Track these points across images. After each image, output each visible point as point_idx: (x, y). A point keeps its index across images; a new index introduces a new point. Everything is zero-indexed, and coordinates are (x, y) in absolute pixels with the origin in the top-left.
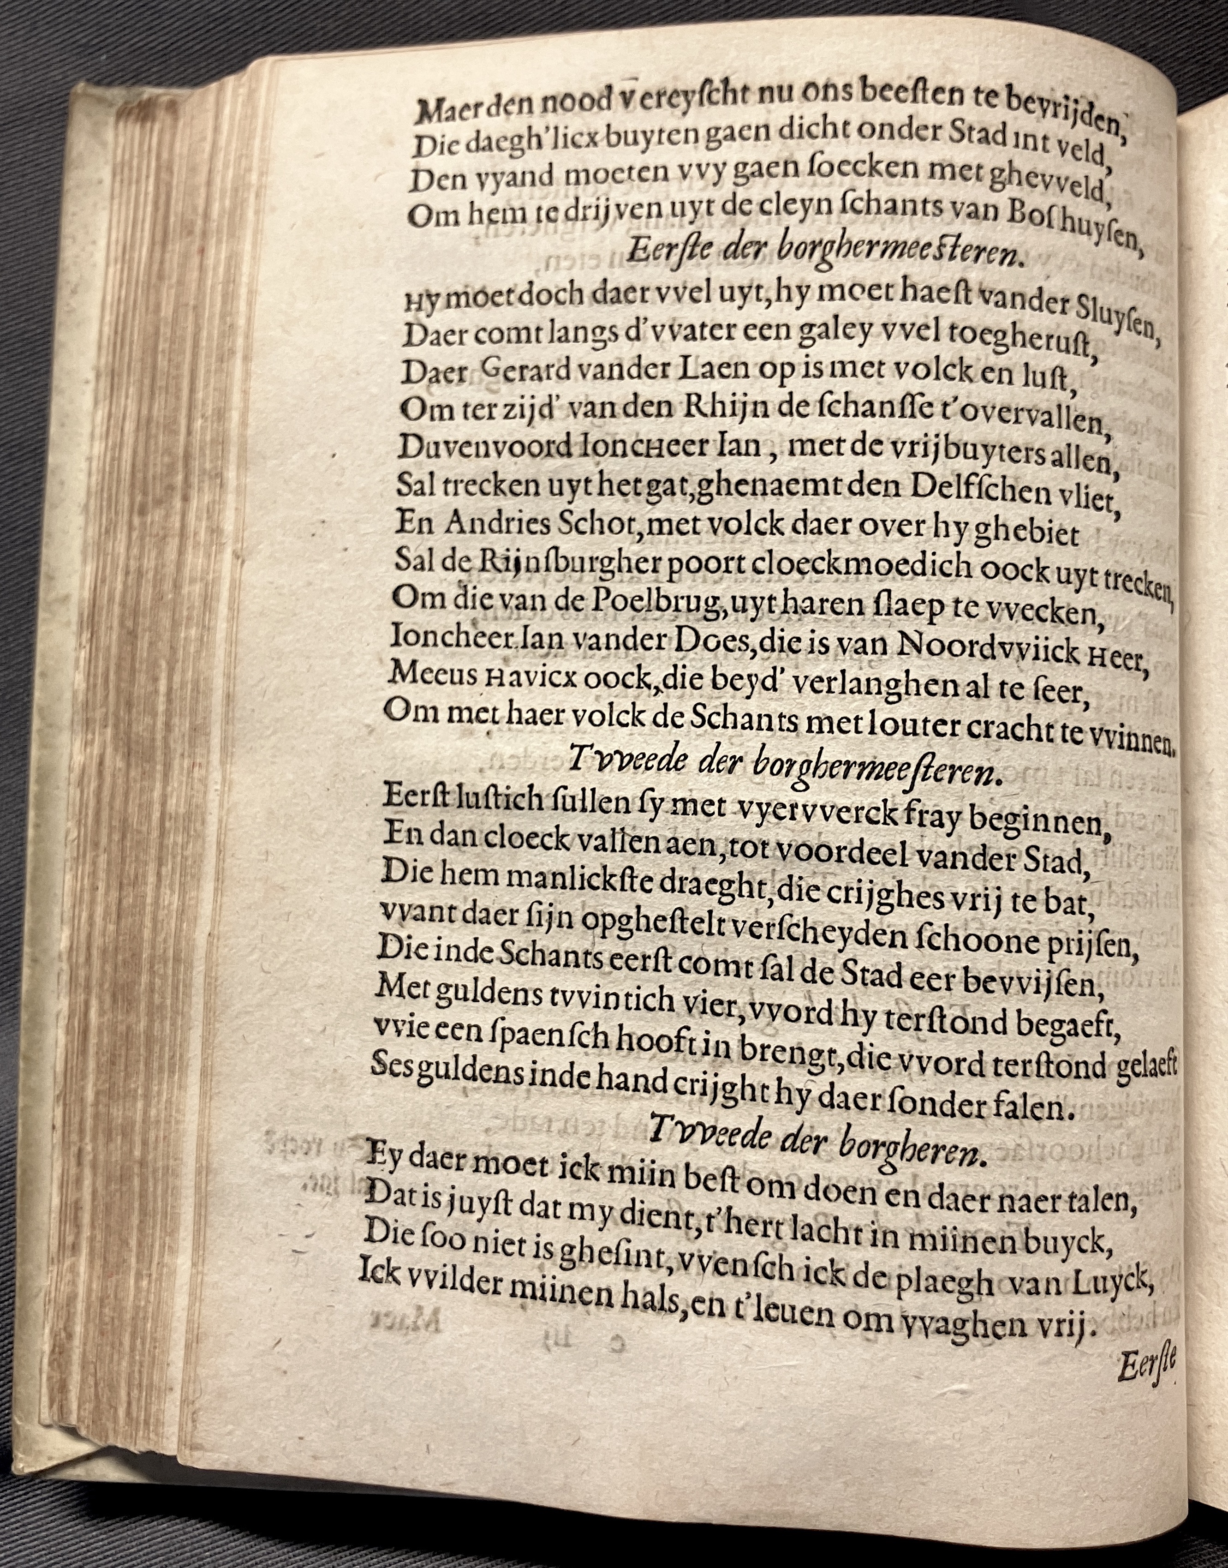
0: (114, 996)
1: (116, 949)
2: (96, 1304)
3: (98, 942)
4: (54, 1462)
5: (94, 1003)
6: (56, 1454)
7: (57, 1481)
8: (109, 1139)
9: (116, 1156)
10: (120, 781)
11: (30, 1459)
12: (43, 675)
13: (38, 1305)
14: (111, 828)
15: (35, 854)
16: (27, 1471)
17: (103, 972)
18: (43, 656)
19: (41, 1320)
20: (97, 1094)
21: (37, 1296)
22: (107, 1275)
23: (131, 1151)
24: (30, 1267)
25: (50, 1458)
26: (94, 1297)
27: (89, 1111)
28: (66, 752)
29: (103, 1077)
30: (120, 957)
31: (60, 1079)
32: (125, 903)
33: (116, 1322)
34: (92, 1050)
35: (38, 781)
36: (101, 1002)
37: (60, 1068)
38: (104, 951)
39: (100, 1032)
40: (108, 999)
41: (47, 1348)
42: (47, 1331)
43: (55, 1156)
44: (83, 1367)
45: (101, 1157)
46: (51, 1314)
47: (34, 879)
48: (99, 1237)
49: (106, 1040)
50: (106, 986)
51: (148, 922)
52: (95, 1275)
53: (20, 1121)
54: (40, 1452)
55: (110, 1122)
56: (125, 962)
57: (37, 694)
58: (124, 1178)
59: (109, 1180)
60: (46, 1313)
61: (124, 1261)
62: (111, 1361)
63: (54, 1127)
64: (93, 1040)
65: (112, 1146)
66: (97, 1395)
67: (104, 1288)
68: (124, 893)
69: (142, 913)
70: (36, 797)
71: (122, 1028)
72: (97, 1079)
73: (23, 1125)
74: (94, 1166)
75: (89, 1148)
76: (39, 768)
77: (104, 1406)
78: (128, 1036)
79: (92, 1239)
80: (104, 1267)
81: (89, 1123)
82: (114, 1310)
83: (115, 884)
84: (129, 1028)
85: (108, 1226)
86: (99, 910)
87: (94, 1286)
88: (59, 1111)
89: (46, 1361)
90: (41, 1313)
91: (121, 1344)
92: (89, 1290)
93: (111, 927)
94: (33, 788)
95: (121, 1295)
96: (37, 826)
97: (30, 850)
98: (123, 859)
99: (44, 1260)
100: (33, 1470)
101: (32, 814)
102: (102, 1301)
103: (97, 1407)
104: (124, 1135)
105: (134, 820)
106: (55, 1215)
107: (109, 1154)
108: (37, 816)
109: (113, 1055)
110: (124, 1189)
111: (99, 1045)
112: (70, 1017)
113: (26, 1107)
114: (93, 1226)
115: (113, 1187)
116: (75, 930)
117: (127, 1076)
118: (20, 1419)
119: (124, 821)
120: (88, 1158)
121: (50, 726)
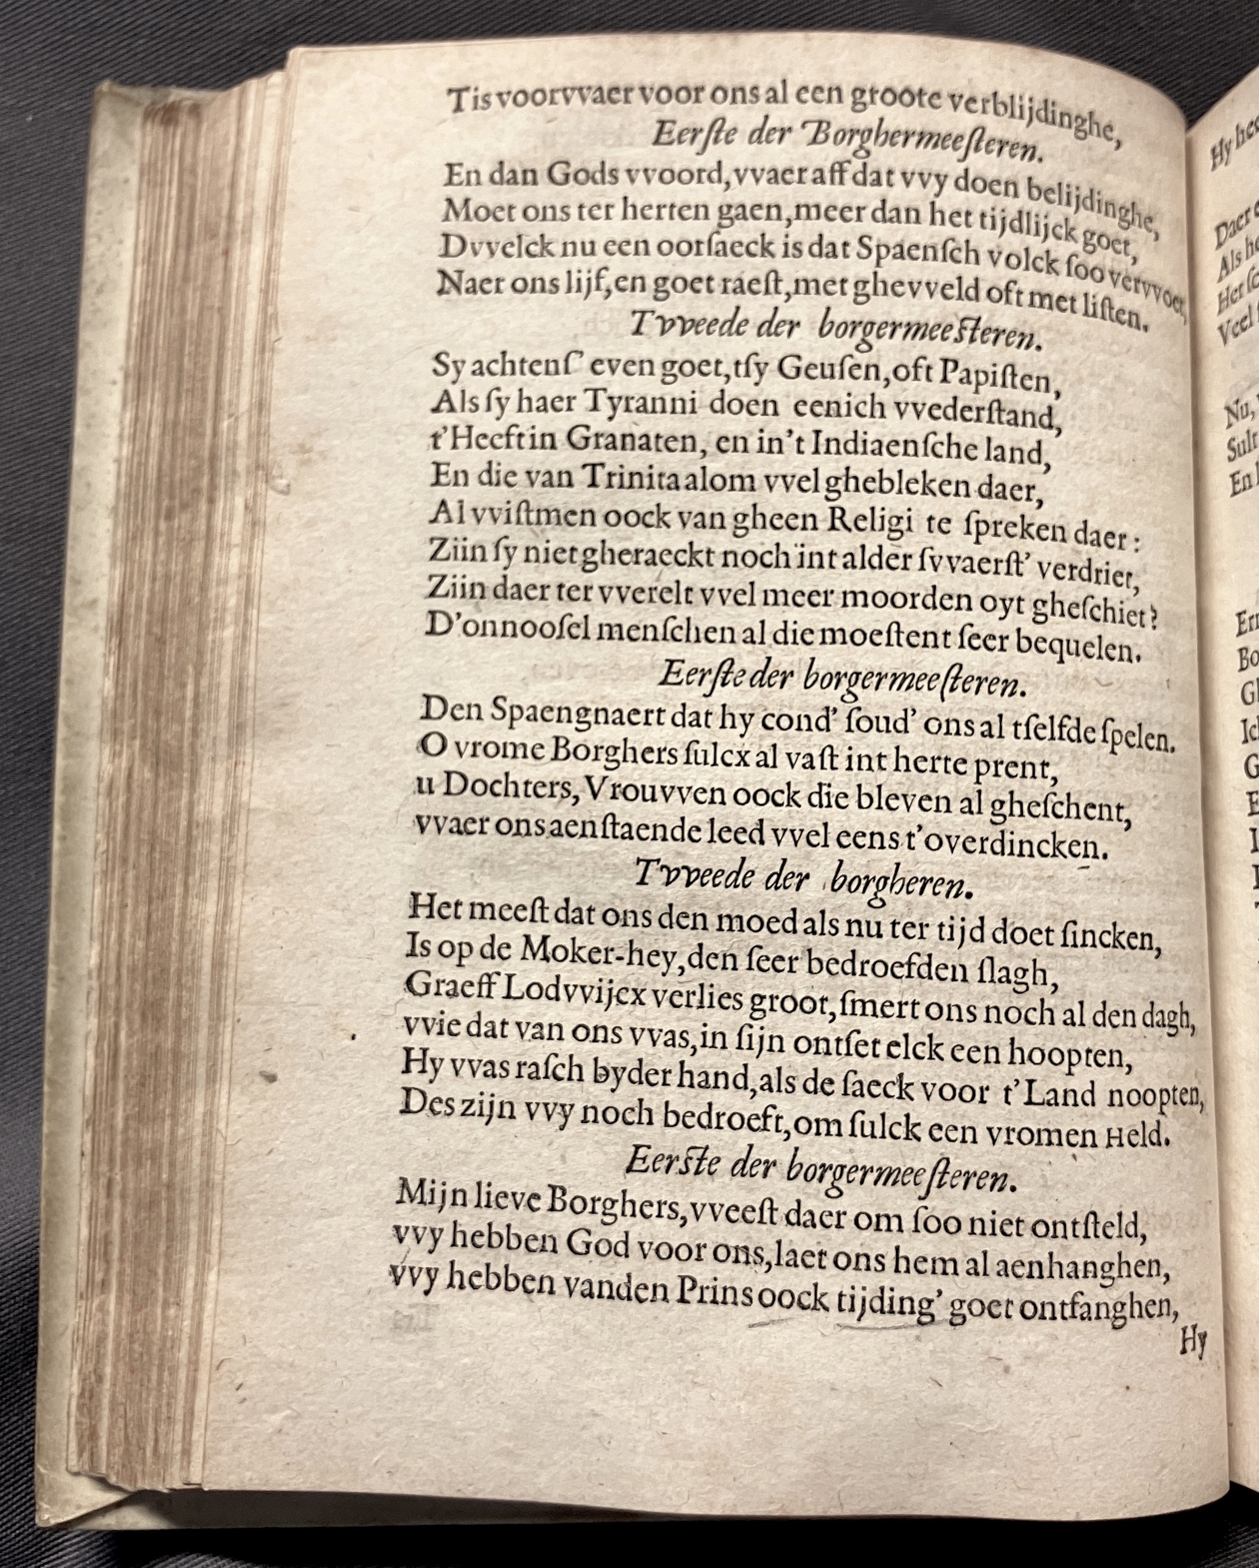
0: (144, 1016)
1: (146, 966)
2: (125, 1342)
3: (126, 961)
4: (83, 1512)
5: (124, 1024)
6: (84, 1503)
7: (85, 1532)
8: (139, 1164)
9: (146, 1183)
10: (148, 793)
11: (56, 1509)
12: (69, 682)
13: (65, 1345)
14: (139, 841)
15: (60, 868)
16: (53, 1522)
17: (132, 991)
18: (69, 661)
19: (68, 1361)
20: (127, 1119)
21: (62, 1334)
22: (136, 1308)
23: (160, 1175)
24: (55, 1304)
25: (79, 1507)
26: (123, 1335)
27: (119, 1138)
28: (95, 761)
29: (132, 1101)
30: (150, 973)
31: (89, 1102)
32: (154, 917)
33: (145, 1358)
34: (121, 1074)
35: (63, 792)
36: (130, 1022)
37: (89, 1092)
38: (133, 970)
39: (129, 1055)
40: (137, 1018)
41: (76, 1389)
42: (75, 1371)
43: (84, 1184)
44: (112, 1410)
45: (131, 1185)
46: (79, 1353)
47: (59, 895)
48: (128, 1271)
49: (135, 1062)
50: (136, 1006)
51: (175, 935)
52: (124, 1310)
53: (45, 1149)
54: (67, 1502)
55: (139, 1147)
56: (154, 978)
57: (63, 702)
58: (153, 1204)
59: (138, 1207)
60: (74, 1350)
61: (153, 1292)
62: (140, 1400)
63: (83, 1154)
64: (122, 1063)
65: (142, 1172)
66: (126, 1437)
67: (133, 1323)
68: (153, 907)
69: (170, 926)
70: (62, 809)
71: (151, 1048)
72: (126, 1104)
73: (48, 1153)
74: (123, 1197)
75: (118, 1178)
76: (65, 778)
77: (134, 1448)
78: (156, 1056)
79: (121, 1273)
80: (132, 1301)
81: (119, 1150)
82: (142, 1345)
83: (143, 898)
84: (158, 1047)
85: (136, 1257)
86: (128, 929)
87: (124, 1323)
88: (88, 1137)
89: (74, 1403)
90: (69, 1352)
91: (149, 1380)
92: (118, 1327)
93: (140, 944)
94: (58, 798)
95: (149, 1328)
96: (63, 838)
97: (55, 864)
98: (152, 871)
99: (71, 1295)
100: (61, 1520)
101: (57, 827)
102: (131, 1335)
103: (127, 1451)
104: (153, 1159)
105: (162, 832)
106: (83, 1247)
107: (138, 1180)
108: (64, 828)
109: (143, 1076)
110: (153, 1215)
111: (128, 1068)
112: (100, 1039)
113: (51, 1134)
114: (121, 1260)
115: (143, 1215)
116: (104, 949)
117: (156, 1099)
118: (45, 1467)
119: (153, 833)
120: (117, 1189)
121: (78, 734)
